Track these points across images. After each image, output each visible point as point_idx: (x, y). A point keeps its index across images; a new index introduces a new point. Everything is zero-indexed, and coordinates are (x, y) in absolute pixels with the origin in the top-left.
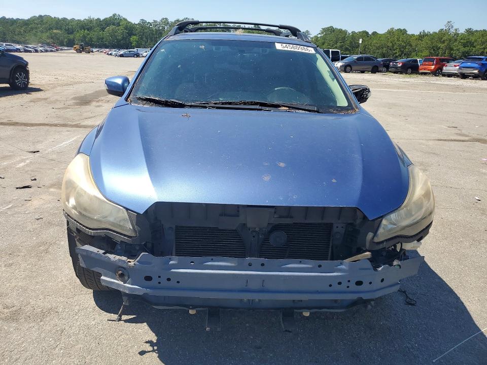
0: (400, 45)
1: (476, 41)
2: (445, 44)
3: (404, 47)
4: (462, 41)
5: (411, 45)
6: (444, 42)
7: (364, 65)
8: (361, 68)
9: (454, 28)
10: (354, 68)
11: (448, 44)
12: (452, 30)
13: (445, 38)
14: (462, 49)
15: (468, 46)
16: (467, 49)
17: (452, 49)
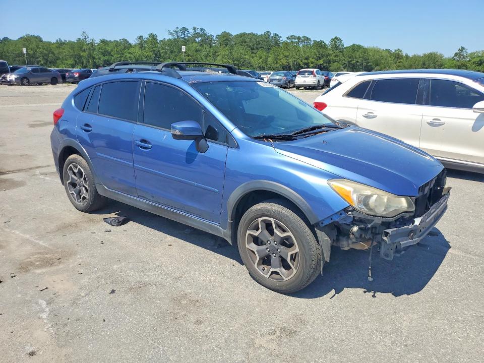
0: (41, 53)
1: (112, 50)
2: (87, 53)
3: (47, 55)
4: (100, 50)
5: (53, 53)
6: (84, 51)
7: (42, 76)
8: (40, 80)
9: (90, 38)
10: (31, 80)
11: (89, 53)
12: (89, 40)
13: (84, 47)
14: (103, 58)
15: (107, 55)
16: (106, 58)
17: (94, 58)
